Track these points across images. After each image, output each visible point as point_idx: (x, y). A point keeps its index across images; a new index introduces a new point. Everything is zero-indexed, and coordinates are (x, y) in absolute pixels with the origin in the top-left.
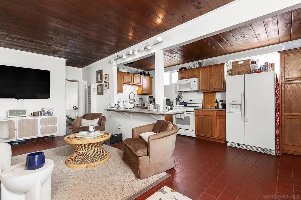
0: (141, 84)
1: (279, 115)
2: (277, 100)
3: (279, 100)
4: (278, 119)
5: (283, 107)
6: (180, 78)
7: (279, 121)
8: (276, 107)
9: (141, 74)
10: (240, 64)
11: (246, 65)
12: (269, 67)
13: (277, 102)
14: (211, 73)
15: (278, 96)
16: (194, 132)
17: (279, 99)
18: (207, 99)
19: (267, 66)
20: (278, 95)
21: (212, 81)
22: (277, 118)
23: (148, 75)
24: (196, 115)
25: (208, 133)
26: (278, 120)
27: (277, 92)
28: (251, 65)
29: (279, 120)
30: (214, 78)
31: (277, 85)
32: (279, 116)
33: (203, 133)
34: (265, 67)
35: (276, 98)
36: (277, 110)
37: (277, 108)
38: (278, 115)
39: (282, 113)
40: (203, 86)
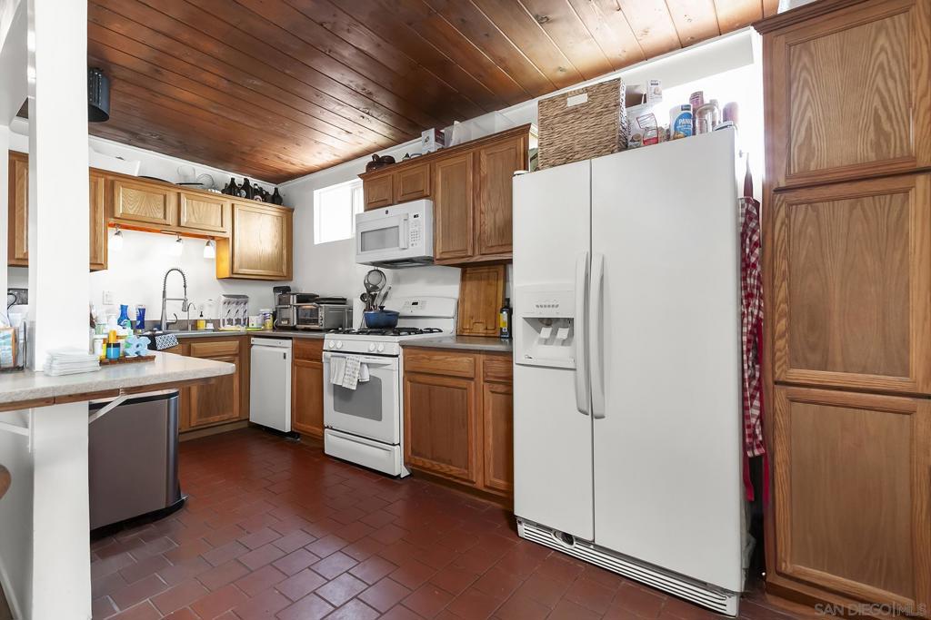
0: (229, 235)
1: (759, 380)
2: (749, 296)
3: (761, 297)
4: (757, 403)
5: (781, 337)
6: (370, 205)
7: (760, 417)
8: (745, 339)
9: (231, 189)
10: (575, 110)
11: (598, 110)
12: (708, 117)
13: (748, 306)
14: (477, 177)
15: (755, 273)
16: (398, 453)
17: (758, 288)
18: (475, 299)
19: (702, 114)
20: (754, 266)
21: (481, 212)
22: (753, 397)
23: (275, 199)
24: (410, 375)
25: (450, 463)
26: (757, 412)
27: (752, 252)
28: (625, 111)
29: (761, 409)
30: (489, 198)
31: (748, 212)
32: (758, 388)
33: (432, 459)
34: (689, 116)
35: (745, 288)
36: (748, 350)
37: (749, 341)
38: (754, 383)
39: (778, 372)
40: (447, 235)
